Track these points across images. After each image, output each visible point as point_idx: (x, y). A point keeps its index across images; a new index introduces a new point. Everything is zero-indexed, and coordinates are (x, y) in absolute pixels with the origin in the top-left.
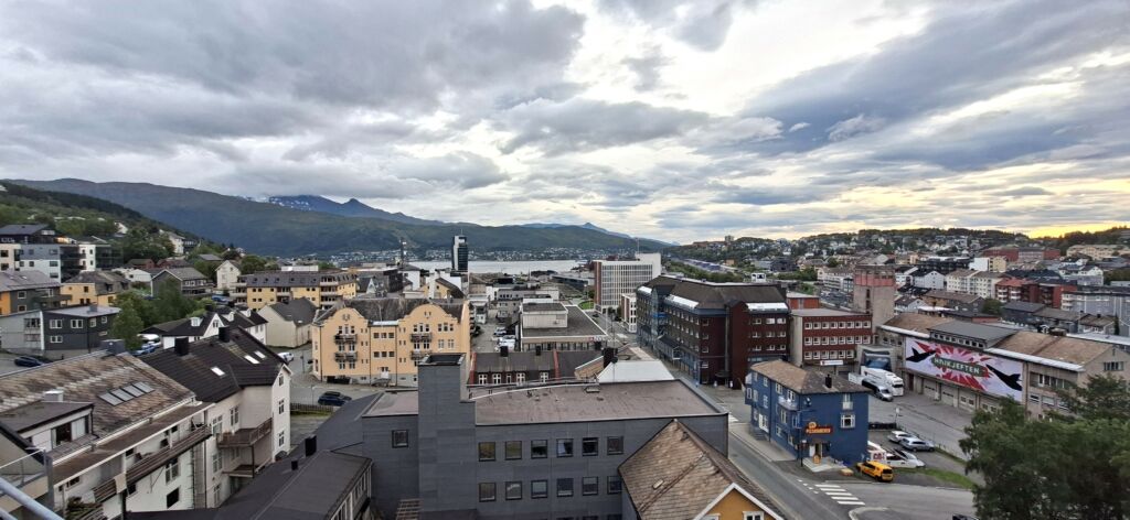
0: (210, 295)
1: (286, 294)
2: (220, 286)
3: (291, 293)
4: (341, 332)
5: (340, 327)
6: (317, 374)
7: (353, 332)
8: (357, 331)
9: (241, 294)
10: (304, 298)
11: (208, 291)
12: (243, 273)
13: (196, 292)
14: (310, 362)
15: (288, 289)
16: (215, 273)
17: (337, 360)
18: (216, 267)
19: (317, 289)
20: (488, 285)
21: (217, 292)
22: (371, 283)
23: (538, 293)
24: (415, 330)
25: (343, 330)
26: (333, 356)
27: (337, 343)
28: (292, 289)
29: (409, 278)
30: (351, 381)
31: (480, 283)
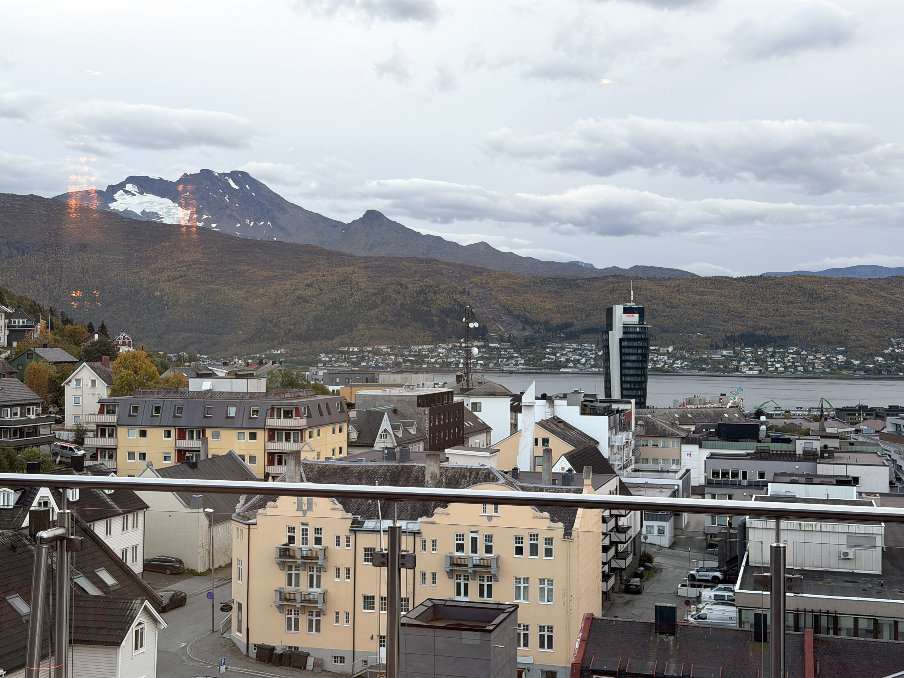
0: (49, 441)
1: (195, 444)
2: (69, 422)
3: (205, 442)
4: (291, 539)
5: (292, 529)
6: (239, 637)
7: (318, 541)
8: (328, 541)
9: (107, 442)
10: (230, 455)
11: (45, 432)
12: (114, 393)
13: (22, 432)
14: (227, 608)
15: (201, 433)
16: (61, 392)
17: (281, 608)
18: (64, 376)
19: (261, 435)
20: (687, 440)
21: (64, 435)
22: (386, 424)
23: (823, 469)
24: (460, 548)
25: (298, 535)
26: (274, 598)
27: (282, 565)
28: (209, 433)
29: (482, 416)
30: (310, 662)
31: (664, 434)
